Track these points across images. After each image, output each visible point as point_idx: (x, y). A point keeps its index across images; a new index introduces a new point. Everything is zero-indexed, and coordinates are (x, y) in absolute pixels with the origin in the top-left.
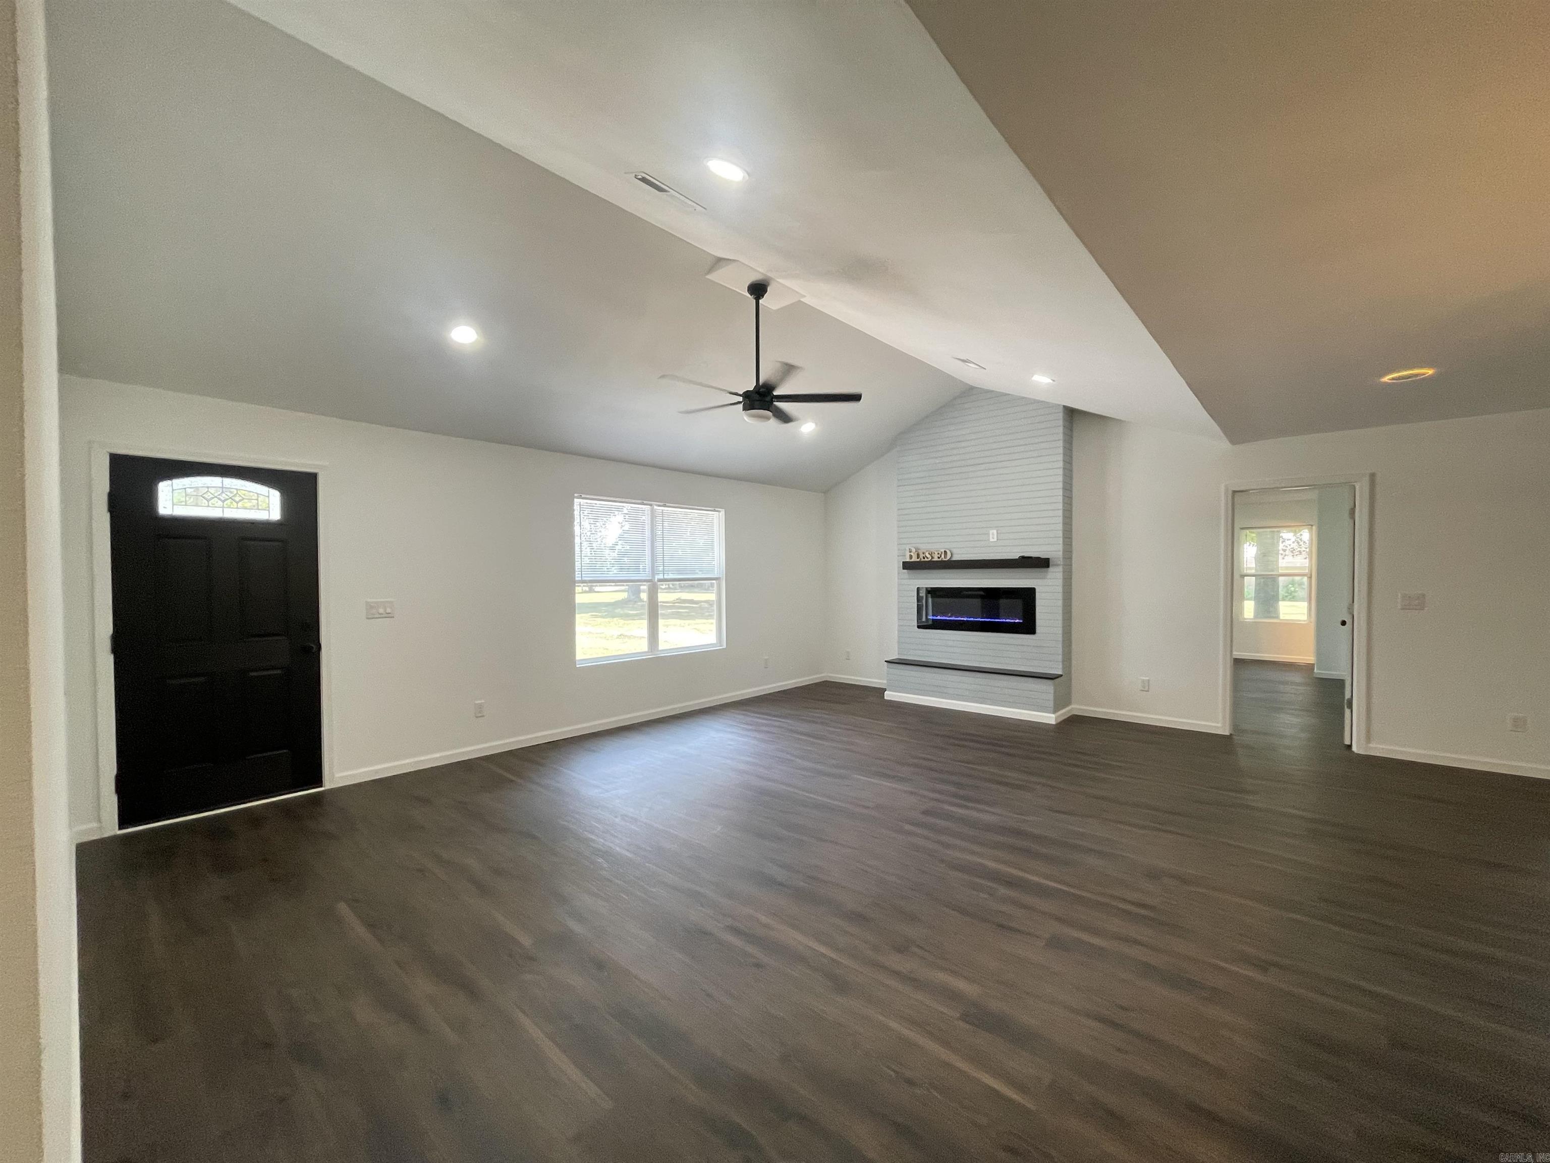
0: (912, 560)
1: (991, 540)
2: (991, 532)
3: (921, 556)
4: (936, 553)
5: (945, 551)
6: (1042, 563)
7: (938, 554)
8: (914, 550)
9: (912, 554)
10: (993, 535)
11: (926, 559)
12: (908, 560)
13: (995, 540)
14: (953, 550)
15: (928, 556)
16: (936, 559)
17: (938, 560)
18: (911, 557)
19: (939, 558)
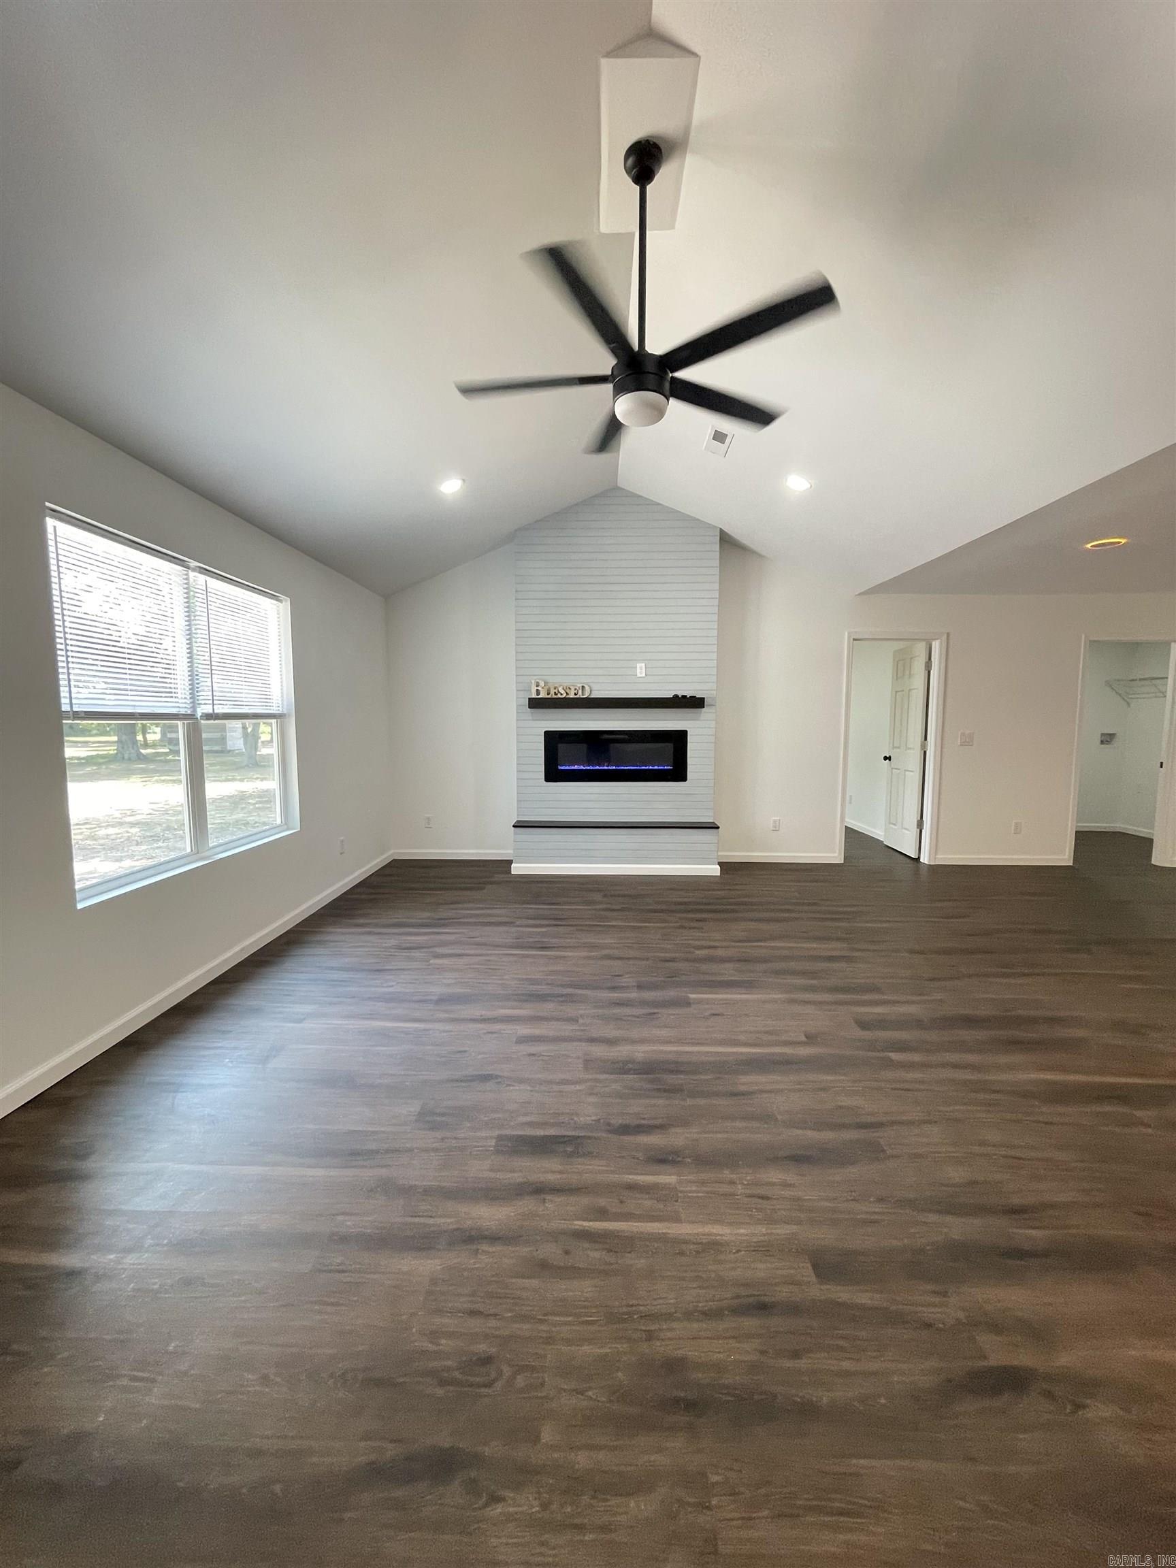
0: (540, 697)
1: (639, 675)
2: (639, 665)
3: (552, 692)
4: (573, 689)
5: (583, 687)
6: (696, 703)
7: (575, 689)
8: (542, 684)
9: (539, 688)
10: (641, 670)
11: (559, 696)
12: (534, 696)
13: (644, 675)
14: (591, 684)
15: (563, 692)
16: (572, 696)
17: (575, 697)
18: (538, 692)
19: (575, 694)
